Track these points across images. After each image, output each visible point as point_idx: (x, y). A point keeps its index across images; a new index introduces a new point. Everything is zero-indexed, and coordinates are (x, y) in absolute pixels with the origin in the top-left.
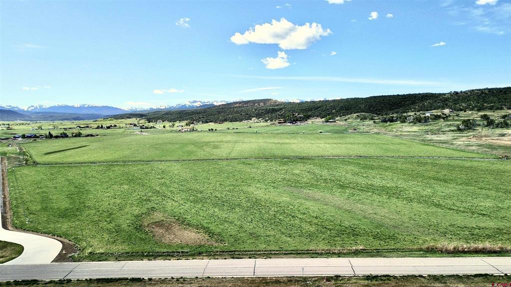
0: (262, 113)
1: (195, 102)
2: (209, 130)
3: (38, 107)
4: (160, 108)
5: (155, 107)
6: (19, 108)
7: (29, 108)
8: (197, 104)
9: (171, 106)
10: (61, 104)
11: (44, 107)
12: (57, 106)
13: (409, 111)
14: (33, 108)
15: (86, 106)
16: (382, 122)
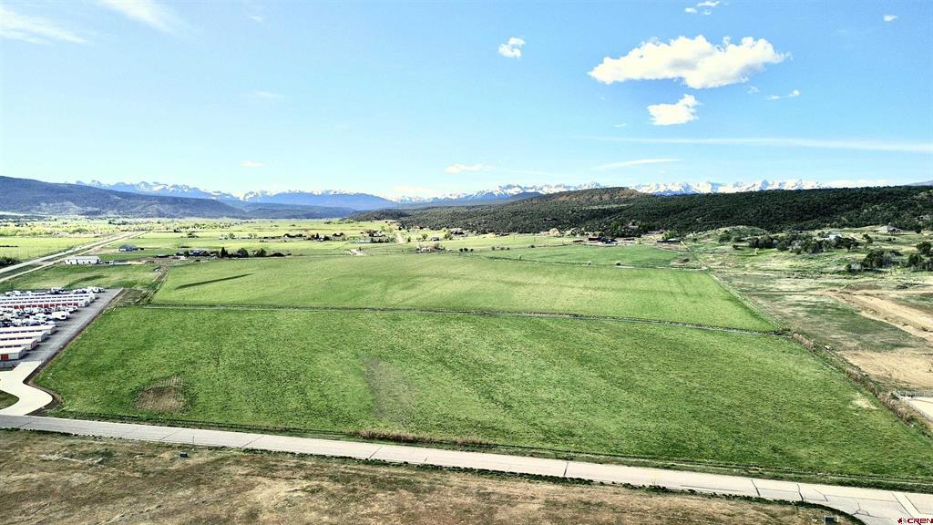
0: (582, 217)
1: (509, 187)
2: (461, 250)
3: (260, 194)
4: (450, 197)
5: (441, 197)
6: (232, 196)
7: (246, 195)
8: (513, 191)
9: (469, 194)
10: (293, 190)
11: (268, 194)
12: (287, 192)
13: (825, 226)
14: (252, 196)
15: (332, 193)
16: (750, 247)
